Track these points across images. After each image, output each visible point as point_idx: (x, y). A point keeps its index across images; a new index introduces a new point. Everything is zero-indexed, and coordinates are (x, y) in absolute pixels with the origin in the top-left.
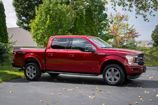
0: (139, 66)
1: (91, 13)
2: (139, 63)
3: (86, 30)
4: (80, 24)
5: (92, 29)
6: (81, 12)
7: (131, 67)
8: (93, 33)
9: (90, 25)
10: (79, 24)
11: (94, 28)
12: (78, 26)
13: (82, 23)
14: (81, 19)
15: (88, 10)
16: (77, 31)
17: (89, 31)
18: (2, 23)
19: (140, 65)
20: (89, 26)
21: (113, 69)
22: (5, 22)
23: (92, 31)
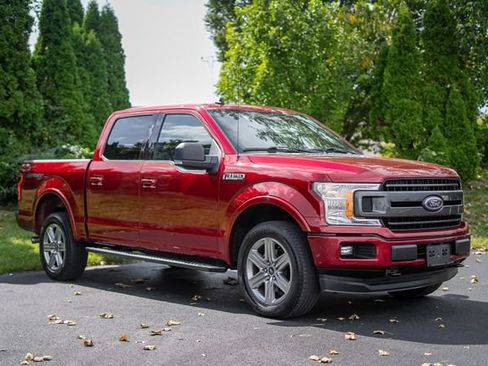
0: (388, 233)
1: (445, 25)
2: (385, 221)
3: (422, 94)
4: (400, 71)
5: (448, 90)
6: (403, 25)
7: (338, 235)
8: (451, 104)
9: (440, 76)
10: (394, 73)
11: (455, 85)
12: (390, 82)
13: (408, 69)
14: (403, 52)
15: (432, 16)
16: (386, 100)
17: (433, 97)
18: (109, 82)
19: (391, 227)
20: (437, 79)
21: (269, 243)
23: (447, 97)
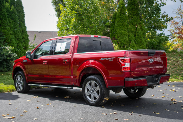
4: (120, 21)
5: (136, 28)
6: (122, 6)
8: (137, 32)
9: (134, 23)
10: (118, 22)
11: (138, 26)
12: (117, 25)
13: (123, 21)
15: (131, 3)
16: (116, 31)
17: (131, 30)
18: (19, 24)
20: (132, 24)
22: (24, 22)
23: (136, 30)
